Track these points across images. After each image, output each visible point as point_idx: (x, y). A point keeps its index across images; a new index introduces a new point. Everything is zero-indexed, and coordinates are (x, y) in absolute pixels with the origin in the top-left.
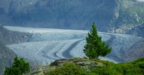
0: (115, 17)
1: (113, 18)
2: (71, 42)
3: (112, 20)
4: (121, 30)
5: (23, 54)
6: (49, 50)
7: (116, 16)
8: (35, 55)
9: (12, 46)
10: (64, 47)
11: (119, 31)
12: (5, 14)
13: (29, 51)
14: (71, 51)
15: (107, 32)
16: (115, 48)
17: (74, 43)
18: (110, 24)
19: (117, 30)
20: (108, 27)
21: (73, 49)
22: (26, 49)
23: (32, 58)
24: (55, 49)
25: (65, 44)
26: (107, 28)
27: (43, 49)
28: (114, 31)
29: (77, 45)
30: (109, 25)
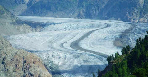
0: (139, 5)
1: (138, 6)
2: (84, 31)
3: (136, 8)
4: (146, 19)
5: (26, 45)
6: (58, 40)
7: (141, 4)
8: (39, 45)
9: (19, 36)
10: (75, 37)
11: (143, 20)
12: (24, 3)
13: (35, 41)
14: (81, 41)
15: (130, 22)
16: (132, 38)
17: (87, 32)
18: (134, 13)
19: (141, 19)
20: (132, 16)
21: (85, 39)
22: (32, 39)
23: (34, 48)
24: (65, 39)
25: (77, 34)
26: (130, 17)
27: (52, 39)
28: (137, 21)
29: (91, 35)
30: (132, 14)
